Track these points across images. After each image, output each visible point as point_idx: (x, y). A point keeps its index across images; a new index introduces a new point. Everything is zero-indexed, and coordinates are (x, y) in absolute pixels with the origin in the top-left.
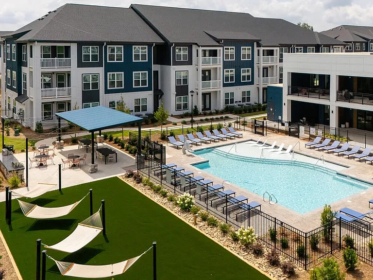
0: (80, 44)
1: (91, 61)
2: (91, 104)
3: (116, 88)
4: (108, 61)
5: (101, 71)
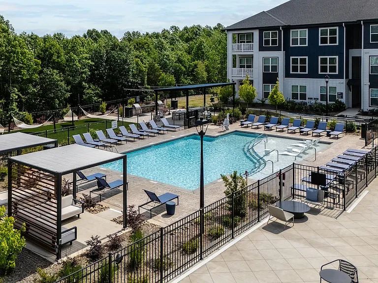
0: (261, 30)
1: (271, 45)
2: (270, 85)
3: (299, 72)
4: (291, 46)
5: (280, 55)
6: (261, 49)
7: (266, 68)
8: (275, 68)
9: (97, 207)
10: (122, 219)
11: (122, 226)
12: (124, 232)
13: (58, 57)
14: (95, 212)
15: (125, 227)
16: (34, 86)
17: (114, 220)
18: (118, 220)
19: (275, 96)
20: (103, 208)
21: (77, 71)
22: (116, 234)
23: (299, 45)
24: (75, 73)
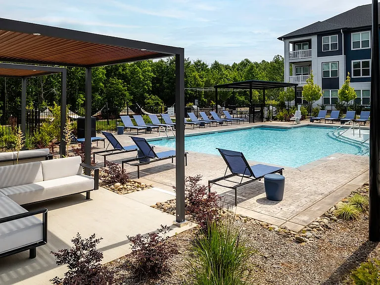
0: (320, 35)
1: (330, 50)
2: (330, 90)
3: (361, 76)
4: (352, 49)
5: (341, 59)
6: (320, 54)
7: (325, 73)
8: (335, 73)
9: (128, 185)
10: (174, 205)
11: (174, 218)
12: (177, 230)
13: (123, 70)
14: (123, 191)
15: (180, 220)
16: (100, 95)
17: (159, 206)
18: (166, 206)
19: (347, 92)
20: (140, 187)
21: (140, 82)
22: (153, 235)
23: (361, 48)
24: (138, 83)
